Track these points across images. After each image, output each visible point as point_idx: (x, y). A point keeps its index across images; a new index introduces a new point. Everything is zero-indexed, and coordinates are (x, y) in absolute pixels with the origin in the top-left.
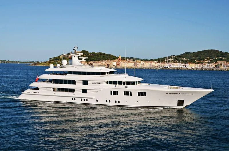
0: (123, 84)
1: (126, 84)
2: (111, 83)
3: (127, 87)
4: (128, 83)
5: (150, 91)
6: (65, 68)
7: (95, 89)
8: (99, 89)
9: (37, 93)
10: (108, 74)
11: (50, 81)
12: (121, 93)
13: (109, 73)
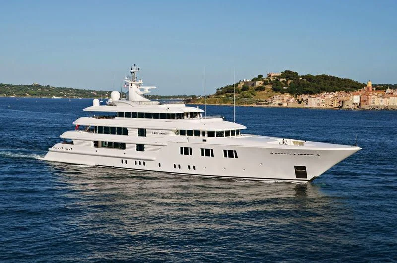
0: (201, 135)
1: (207, 135)
2: (182, 133)
3: (205, 141)
4: (211, 134)
5: (242, 148)
6: (115, 105)
7: (156, 144)
8: (163, 144)
9: (71, 151)
10: (187, 116)
11: (92, 129)
12: (197, 152)
13: (189, 115)
